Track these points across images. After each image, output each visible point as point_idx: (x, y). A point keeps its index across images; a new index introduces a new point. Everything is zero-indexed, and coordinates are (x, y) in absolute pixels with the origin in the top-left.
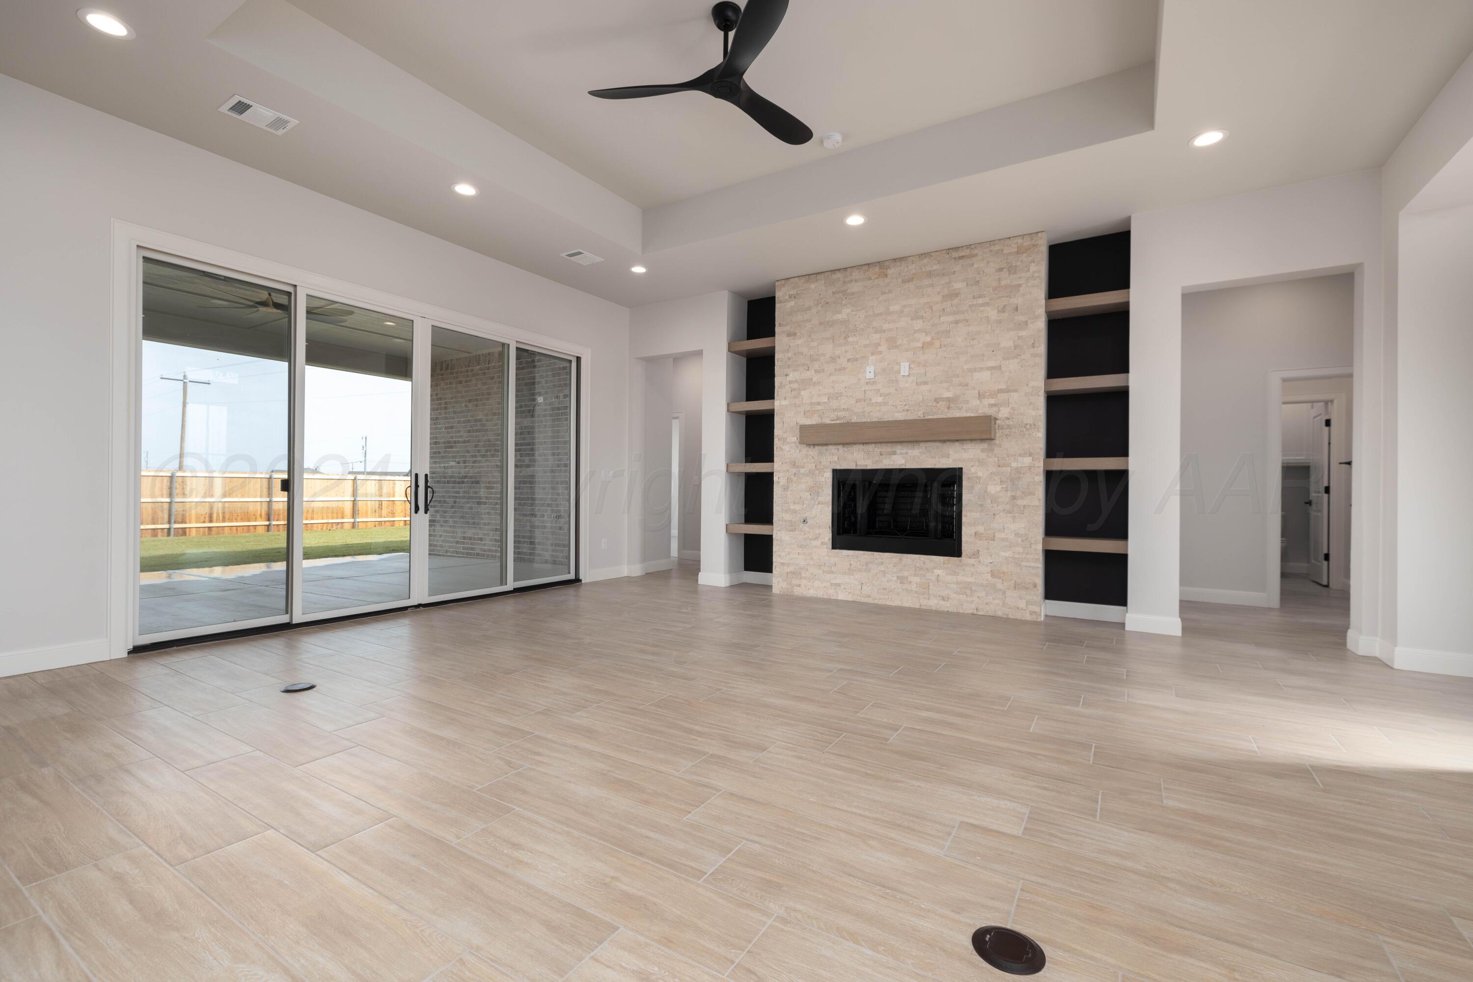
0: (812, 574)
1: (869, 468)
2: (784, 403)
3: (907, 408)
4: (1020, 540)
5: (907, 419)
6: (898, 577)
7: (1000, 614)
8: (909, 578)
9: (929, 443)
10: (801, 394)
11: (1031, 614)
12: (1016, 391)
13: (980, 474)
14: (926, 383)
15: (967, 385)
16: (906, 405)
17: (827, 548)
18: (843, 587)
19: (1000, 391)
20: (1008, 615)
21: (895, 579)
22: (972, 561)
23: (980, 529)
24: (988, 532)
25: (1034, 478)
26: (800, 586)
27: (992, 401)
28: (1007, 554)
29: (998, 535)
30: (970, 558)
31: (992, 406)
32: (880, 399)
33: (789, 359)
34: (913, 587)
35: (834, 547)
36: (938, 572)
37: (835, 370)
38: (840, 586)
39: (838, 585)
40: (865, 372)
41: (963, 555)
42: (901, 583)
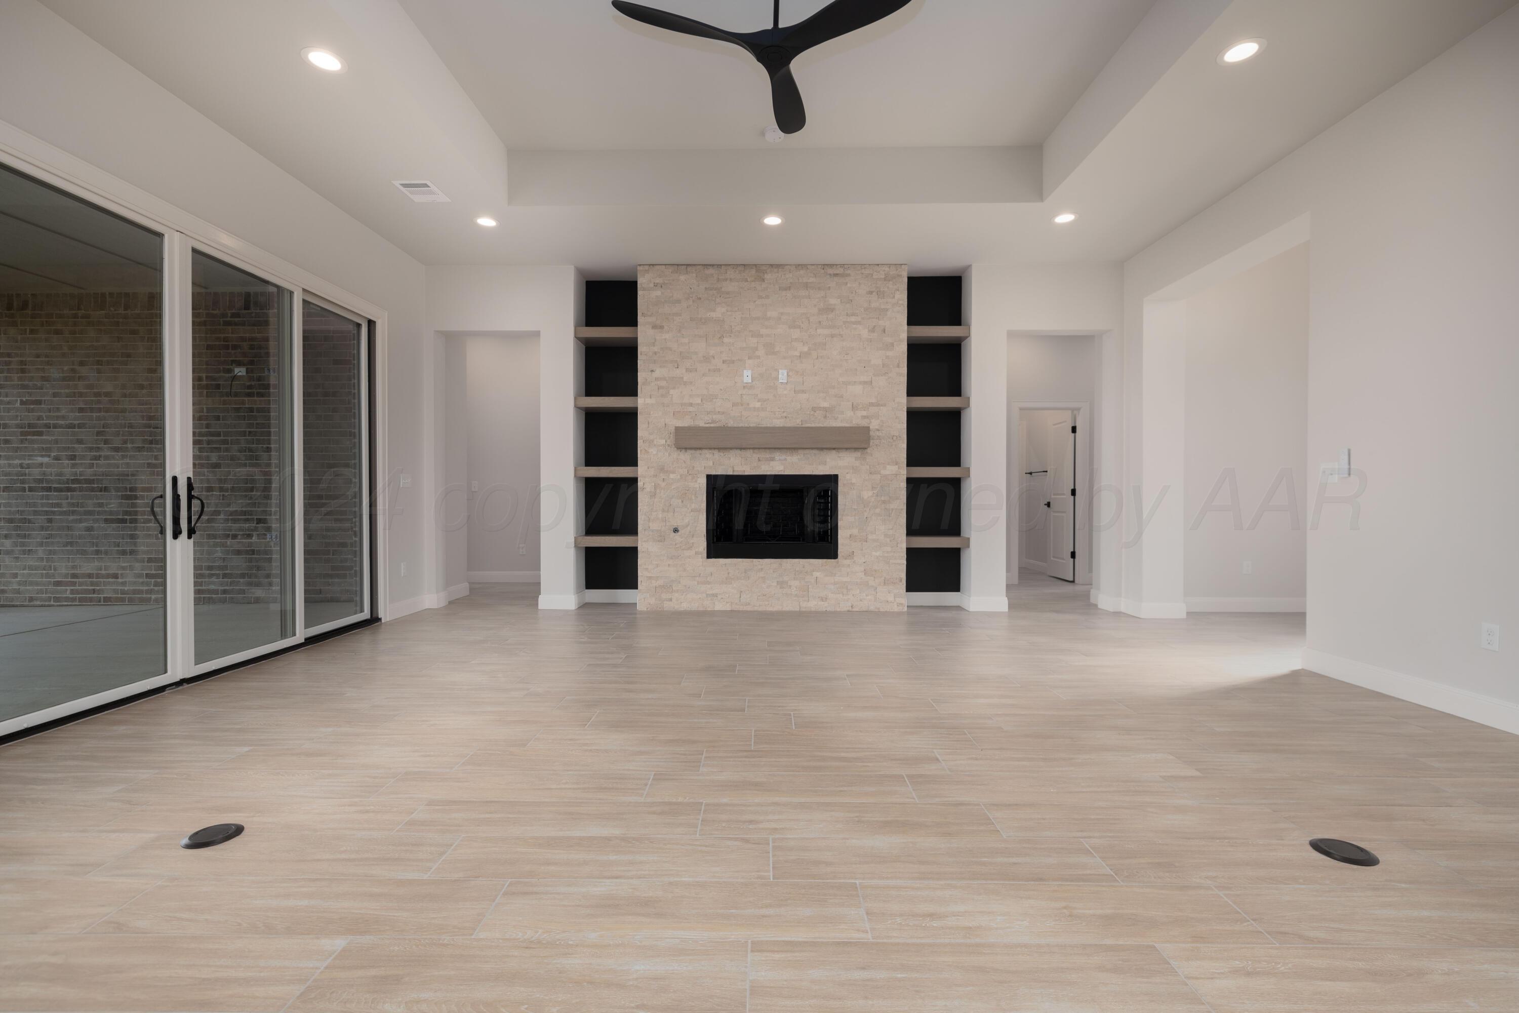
0: (685, 586)
1: (746, 473)
2: (648, 401)
3: (785, 414)
4: (888, 540)
5: (786, 425)
6: (778, 582)
7: (872, 608)
8: (789, 582)
9: (807, 450)
10: (670, 393)
11: (898, 605)
12: (884, 405)
13: (854, 481)
14: (803, 392)
15: (842, 397)
16: (784, 412)
17: (702, 558)
18: (719, 597)
19: (872, 404)
20: (879, 609)
21: (775, 584)
22: (847, 562)
23: (855, 531)
24: (861, 534)
25: (900, 484)
26: (671, 600)
27: (864, 413)
28: (878, 554)
29: (870, 537)
30: (846, 559)
31: (864, 417)
32: (758, 405)
33: (655, 353)
34: (793, 591)
35: (709, 556)
36: (816, 574)
37: (709, 370)
38: (717, 597)
39: (715, 595)
40: (742, 376)
41: (839, 557)
42: (781, 588)
